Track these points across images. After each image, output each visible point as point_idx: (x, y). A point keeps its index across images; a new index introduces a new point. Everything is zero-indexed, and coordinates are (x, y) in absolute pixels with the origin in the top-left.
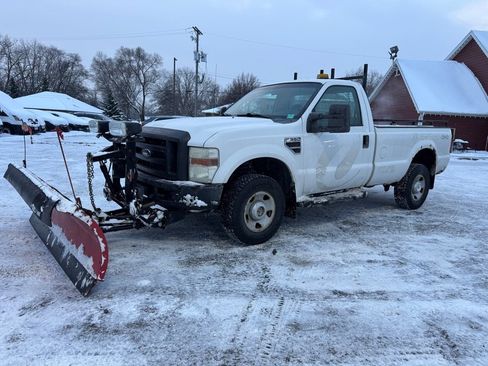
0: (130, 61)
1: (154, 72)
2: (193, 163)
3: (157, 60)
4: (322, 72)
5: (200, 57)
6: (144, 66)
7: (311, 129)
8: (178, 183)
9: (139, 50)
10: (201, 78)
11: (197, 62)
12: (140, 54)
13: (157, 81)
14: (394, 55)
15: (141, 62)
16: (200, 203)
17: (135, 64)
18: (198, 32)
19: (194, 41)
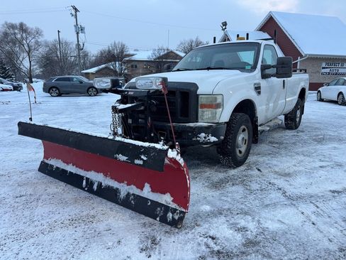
0: (15, 34)
1: (37, 43)
2: (202, 108)
3: (38, 32)
4: (238, 36)
5: (79, 30)
6: (27, 38)
7: (264, 76)
8: (192, 125)
9: (21, 25)
10: (82, 45)
11: (78, 33)
12: (22, 28)
13: (40, 50)
14: (224, 27)
15: (24, 35)
16: (213, 139)
17: (19, 36)
18: (76, 10)
19: (73, 17)
